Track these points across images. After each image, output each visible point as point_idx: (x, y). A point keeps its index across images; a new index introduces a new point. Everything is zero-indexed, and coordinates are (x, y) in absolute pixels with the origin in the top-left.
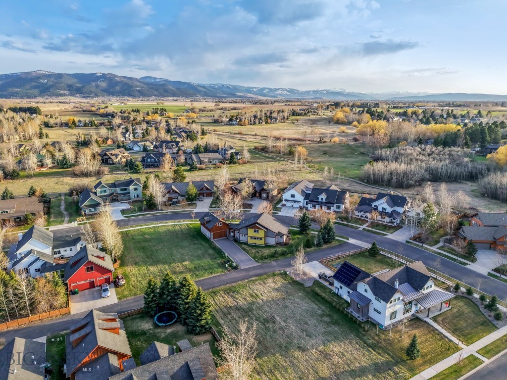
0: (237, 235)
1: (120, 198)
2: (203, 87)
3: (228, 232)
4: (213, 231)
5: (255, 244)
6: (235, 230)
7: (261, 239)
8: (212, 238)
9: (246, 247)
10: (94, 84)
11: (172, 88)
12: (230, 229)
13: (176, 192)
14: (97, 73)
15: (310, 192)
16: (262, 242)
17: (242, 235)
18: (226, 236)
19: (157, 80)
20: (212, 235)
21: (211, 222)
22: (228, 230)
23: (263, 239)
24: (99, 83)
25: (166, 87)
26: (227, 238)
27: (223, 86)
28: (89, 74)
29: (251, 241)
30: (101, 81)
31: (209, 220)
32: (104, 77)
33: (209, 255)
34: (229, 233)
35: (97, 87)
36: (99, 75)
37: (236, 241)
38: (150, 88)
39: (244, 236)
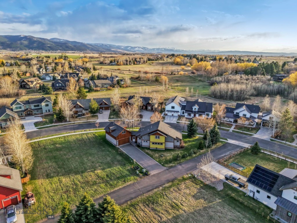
0: (139, 141)
1: (34, 113)
2: (91, 45)
3: (130, 139)
4: (118, 139)
5: (157, 148)
6: (136, 137)
7: (162, 144)
8: (118, 145)
9: (149, 151)
10: (19, 42)
11: (71, 45)
12: (132, 136)
13: (81, 107)
14: (21, 35)
15: (185, 104)
16: (162, 147)
17: (144, 141)
18: (129, 142)
19: (61, 40)
20: (118, 142)
21: (116, 131)
22: (130, 137)
23: (164, 144)
24: (22, 41)
25: (67, 45)
26: (131, 144)
27: (103, 44)
28: (15, 36)
29: (153, 146)
30: (24, 40)
31: (114, 129)
32: (26, 38)
33: (118, 161)
34: (132, 140)
35: (21, 44)
36: (22, 36)
37: (139, 146)
38: (57, 45)
39: (146, 141)
